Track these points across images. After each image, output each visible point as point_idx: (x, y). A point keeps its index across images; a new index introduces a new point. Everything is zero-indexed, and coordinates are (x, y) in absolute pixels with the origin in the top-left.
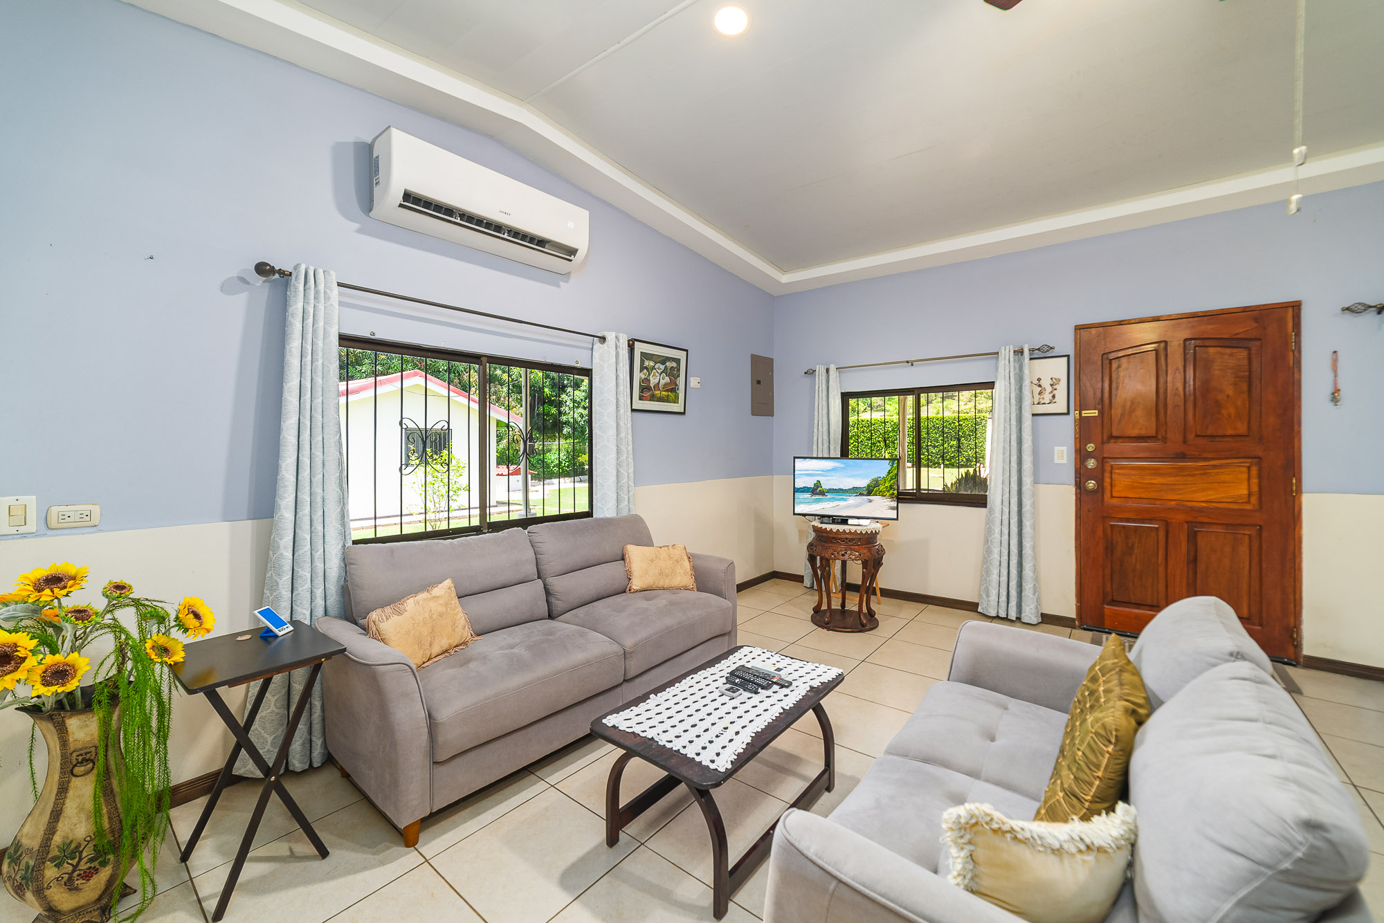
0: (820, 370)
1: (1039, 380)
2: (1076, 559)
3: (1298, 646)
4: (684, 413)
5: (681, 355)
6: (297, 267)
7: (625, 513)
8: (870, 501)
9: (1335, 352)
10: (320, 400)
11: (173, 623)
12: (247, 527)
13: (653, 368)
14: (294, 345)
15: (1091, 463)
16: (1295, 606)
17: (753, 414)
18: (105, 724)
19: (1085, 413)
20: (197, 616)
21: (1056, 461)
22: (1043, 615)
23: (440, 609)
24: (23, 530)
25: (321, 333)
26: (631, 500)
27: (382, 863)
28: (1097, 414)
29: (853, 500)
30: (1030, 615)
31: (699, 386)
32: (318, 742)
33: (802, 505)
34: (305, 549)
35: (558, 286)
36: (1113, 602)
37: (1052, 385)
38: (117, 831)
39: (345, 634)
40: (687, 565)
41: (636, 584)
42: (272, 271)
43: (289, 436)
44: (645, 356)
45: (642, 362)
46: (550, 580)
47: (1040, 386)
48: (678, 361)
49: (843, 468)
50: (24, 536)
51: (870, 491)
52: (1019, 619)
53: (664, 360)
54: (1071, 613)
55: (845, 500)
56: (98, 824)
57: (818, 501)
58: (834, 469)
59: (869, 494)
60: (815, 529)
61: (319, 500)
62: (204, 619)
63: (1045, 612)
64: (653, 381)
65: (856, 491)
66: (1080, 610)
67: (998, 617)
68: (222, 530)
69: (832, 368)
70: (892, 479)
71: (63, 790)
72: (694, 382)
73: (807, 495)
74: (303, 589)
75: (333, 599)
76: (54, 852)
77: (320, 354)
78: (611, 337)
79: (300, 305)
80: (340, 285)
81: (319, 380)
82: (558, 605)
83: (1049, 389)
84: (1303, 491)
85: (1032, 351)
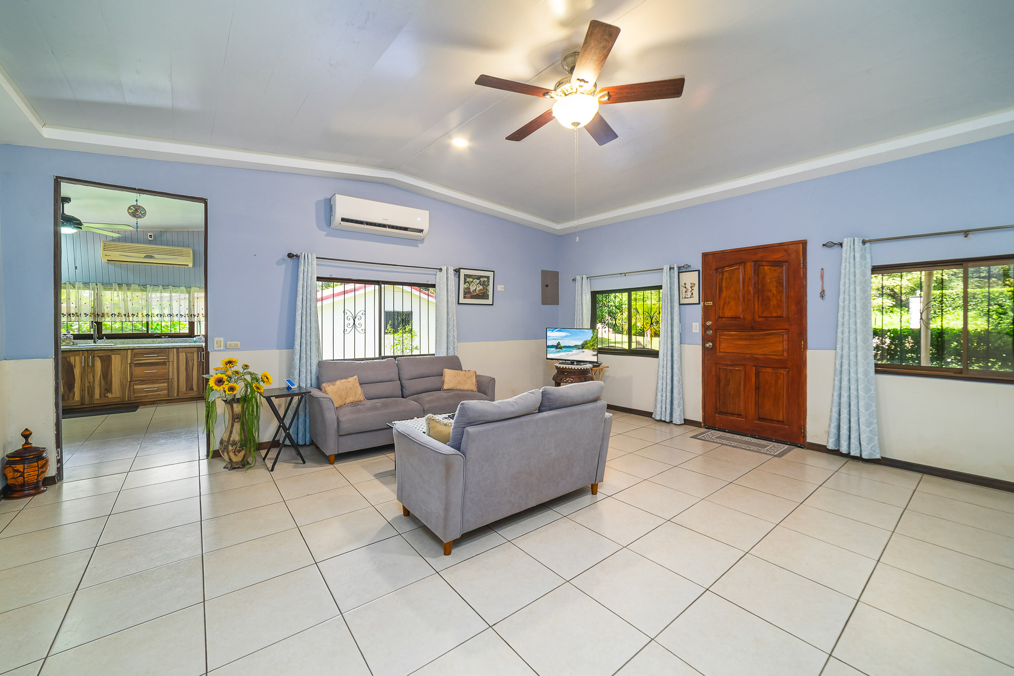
0: (578, 278)
1: (685, 284)
2: (702, 388)
3: (805, 437)
4: (493, 305)
5: (491, 274)
6: (301, 254)
7: (451, 354)
8: (583, 352)
9: (822, 269)
10: (309, 304)
11: (261, 380)
12: (285, 352)
13: (472, 282)
14: (300, 283)
15: (710, 332)
16: (804, 414)
17: (543, 304)
18: (243, 407)
19: (706, 304)
20: (267, 378)
21: (694, 331)
22: (685, 420)
23: (350, 386)
24: (220, 349)
25: (310, 278)
26: (456, 349)
27: (321, 467)
28: (712, 304)
29: (575, 351)
30: (677, 419)
31: (503, 290)
32: (308, 435)
33: (551, 354)
34: (304, 360)
35: (418, 246)
36: (720, 413)
37: (691, 287)
38: (246, 440)
39: (316, 393)
40: (474, 380)
41: (446, 387)
42: (293, 256)
43: (298, 318)
44: (466, 276)
45: (465, 279)
46: (404, 382)
47: (685, 288)
48: (488, 277)
49: (570, 336)
50: (220, 351)
51: (583, 347)
52: (671, 422)
53: (479, 277)
54: (698, 417)
55: (572, 351)
56: (241, 438)
57: (559, 352)
58: (566, 336)
59: (582, 348)
60: (557, 367)
61: (309, 342)
62: (269, 380)
63: (687, 418)
64: (472, 289)
65: (576, 347)
66: (704, 417)
67: (661, 421)
68: (276, 352)
69: (585, 277)
70: (593, 341)
71: (232, 426)
72: (499, 288)
73: (554, 349)
74: (303, 376)
75: (314, 380)
76: (231, 442)
77: (309, 286)
78: (444, 269)
79: (302, 268)
80: (317, 258)
81: (309, 296)
82: (406, 392)
83: (690, 290)
84: (808, 348)
85: (679, 268)
